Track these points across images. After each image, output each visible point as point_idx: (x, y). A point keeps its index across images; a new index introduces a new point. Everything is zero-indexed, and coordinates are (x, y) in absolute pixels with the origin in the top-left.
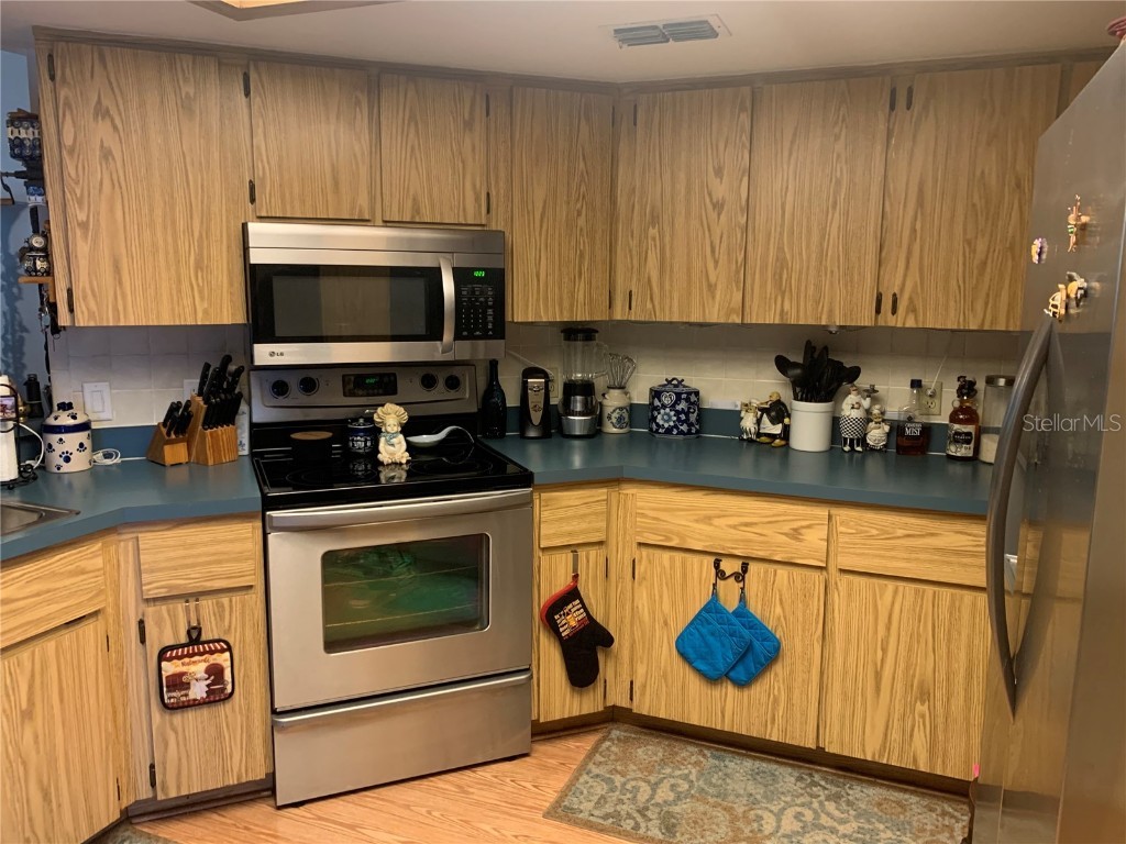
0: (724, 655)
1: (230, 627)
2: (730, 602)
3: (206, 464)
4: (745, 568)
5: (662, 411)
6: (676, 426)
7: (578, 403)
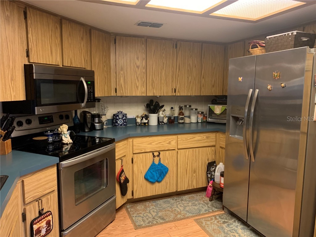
0: (156, 176)
1: (50, 206)
2: (157, 162)
3: (5, 155)
4: (159, 153)
5: (119, 120)
6: (123, 124)
7: (97, 120)
